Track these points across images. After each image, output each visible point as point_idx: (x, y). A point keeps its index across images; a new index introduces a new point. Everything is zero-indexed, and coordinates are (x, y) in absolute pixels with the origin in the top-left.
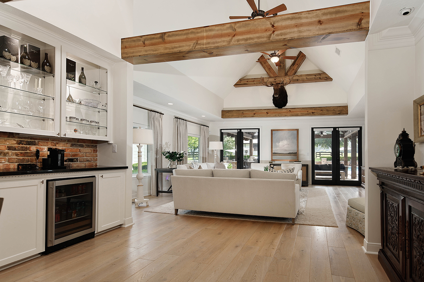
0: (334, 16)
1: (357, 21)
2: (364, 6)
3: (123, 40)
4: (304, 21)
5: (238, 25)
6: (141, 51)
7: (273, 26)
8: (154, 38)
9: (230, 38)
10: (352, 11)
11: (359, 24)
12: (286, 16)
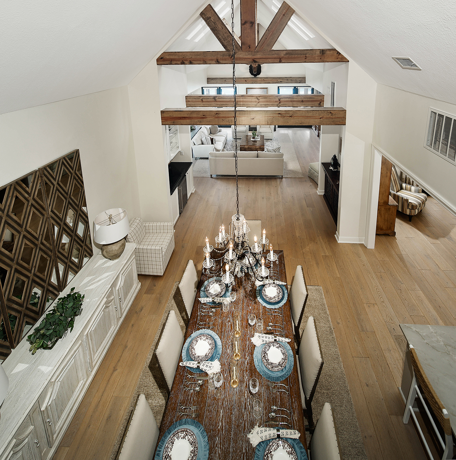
0: (309, 99)
1: (319, 103)
2: (322, 97)
3: (186, 97)
4: (295, 100)
5: (261, 97)
6: (200, 104)
7: (279, 100)
8: (209, 98)
9: (256, 103)
10: (317, 99)
11: (320, 104)
12: (286, 97)
